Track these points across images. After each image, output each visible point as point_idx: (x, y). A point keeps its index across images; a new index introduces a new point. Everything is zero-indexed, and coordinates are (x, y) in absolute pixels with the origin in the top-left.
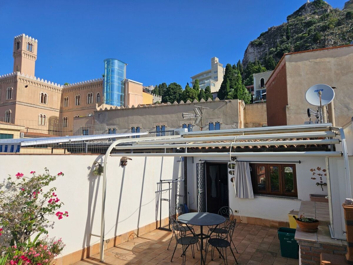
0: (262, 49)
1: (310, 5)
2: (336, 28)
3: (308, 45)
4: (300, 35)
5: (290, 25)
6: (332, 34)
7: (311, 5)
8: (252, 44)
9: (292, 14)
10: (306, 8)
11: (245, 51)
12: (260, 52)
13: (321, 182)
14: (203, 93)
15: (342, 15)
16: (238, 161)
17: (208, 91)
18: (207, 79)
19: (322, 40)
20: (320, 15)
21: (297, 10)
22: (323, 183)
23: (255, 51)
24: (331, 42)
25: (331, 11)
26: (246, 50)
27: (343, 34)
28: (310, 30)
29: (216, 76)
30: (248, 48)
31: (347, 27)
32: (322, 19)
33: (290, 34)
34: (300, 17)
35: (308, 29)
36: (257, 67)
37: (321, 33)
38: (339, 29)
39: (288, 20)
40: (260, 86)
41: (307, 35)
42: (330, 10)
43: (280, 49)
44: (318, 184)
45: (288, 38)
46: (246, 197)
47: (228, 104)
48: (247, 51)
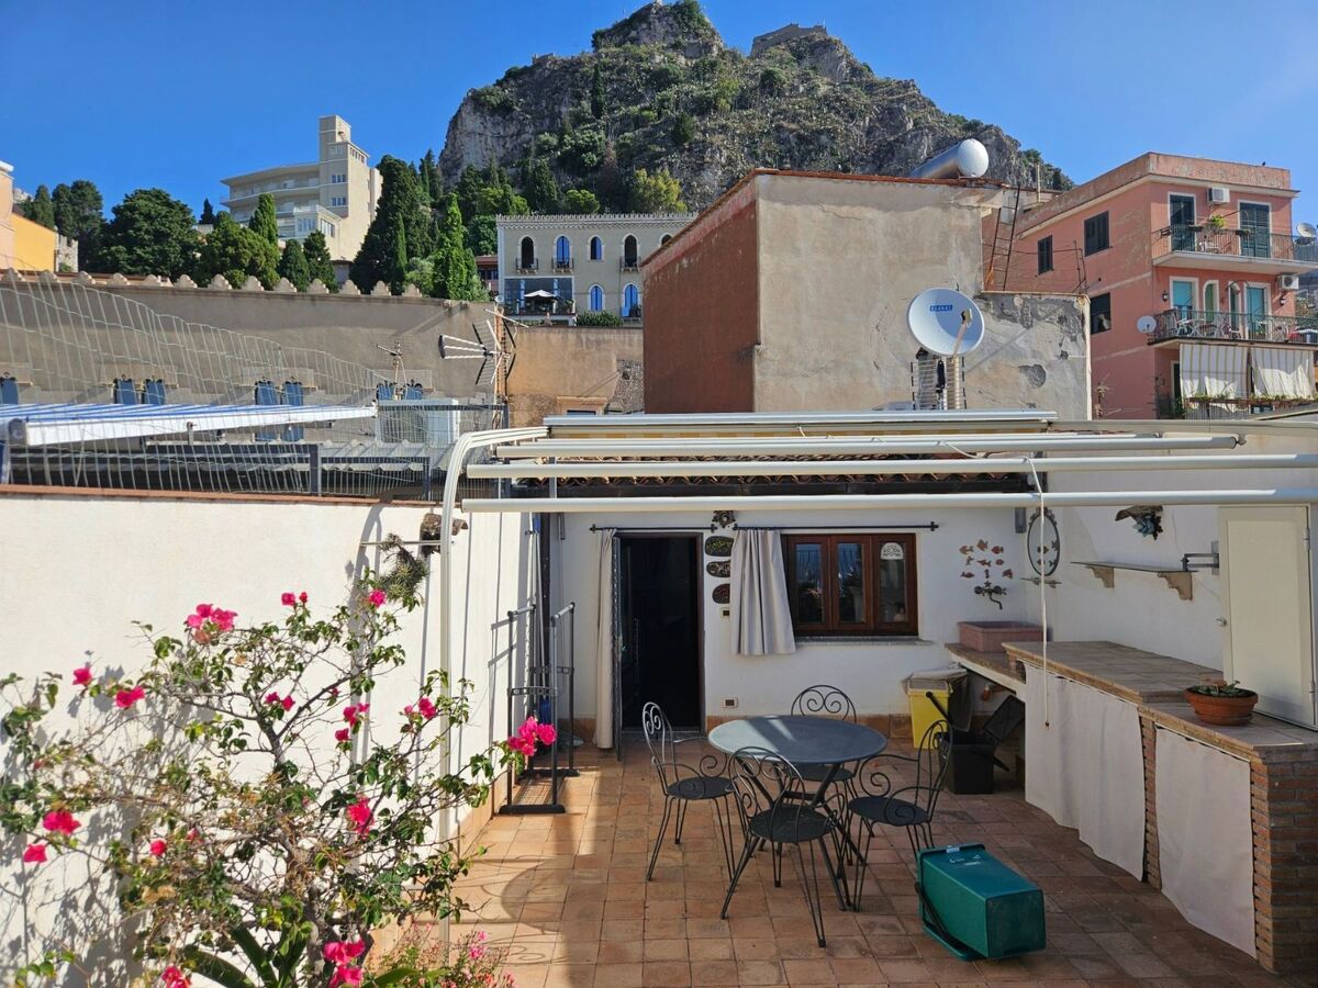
0: (512, 129)
1: (663, 13)
2: (733, 113)
3: (658, 149)
4: (635, 109)
5: (604, 64)
6: (724, 128)
7: (668, 15)
8: (477, 100)
9: (610, 27)
10: (652, 20)
11: (451, 122)
12: (504, 137)
13: (988, 584)
14: (297, 258)
15: (752, 77)
16: (745, 529)
17: (317, 249)
18: (302, 200)
19: (697, 142)
20: (691, 58)
21: (626, 20)
22: (992, 587)
23: (485, 127)
24: (721, 156)
25: (722, 55)
26: (455, 117)
27: (751, 137)
28: (663, 101)
29: (339, 195)
30: (463, 113)
31: (762, 118)
32: (698, 73)
33: (603, 99)
34: (635, 47)
35: (658, 96)
36: (497, 191)
37: (695, 118)
38: (741, 120)
39: (596, 44)
40: (520, 263)
41: (653, 114)
42: (720, 49)
43: (573, 142)
44: (978, 590)
45: (597, 110)
46: (770, 648)
47: (458, 316)
48: (459, 123)
